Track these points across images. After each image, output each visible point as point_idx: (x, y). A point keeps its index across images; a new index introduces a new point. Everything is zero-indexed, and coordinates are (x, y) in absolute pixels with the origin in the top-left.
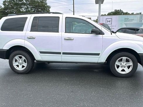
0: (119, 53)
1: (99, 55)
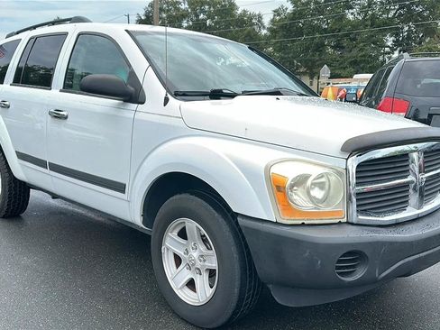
1: (124, 192)
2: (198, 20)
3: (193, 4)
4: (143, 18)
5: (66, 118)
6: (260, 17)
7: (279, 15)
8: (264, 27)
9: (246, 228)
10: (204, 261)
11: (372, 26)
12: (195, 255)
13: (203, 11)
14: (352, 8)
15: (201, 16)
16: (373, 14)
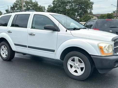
0: (71, 52)
1: (54, 52)
2: (28, 8)
3: (26, 3)
4: (12, 7)
5: (35, 35)
6: (44, 7)
7: (50, 7)
8: (46, 10)
9: (93, 58)
10: (80, 66)
11: (73, 10)
12: (77, 65)
13: (29, 5)
14: (68, 6)
15: (29, 7)
16: (73, 7)
